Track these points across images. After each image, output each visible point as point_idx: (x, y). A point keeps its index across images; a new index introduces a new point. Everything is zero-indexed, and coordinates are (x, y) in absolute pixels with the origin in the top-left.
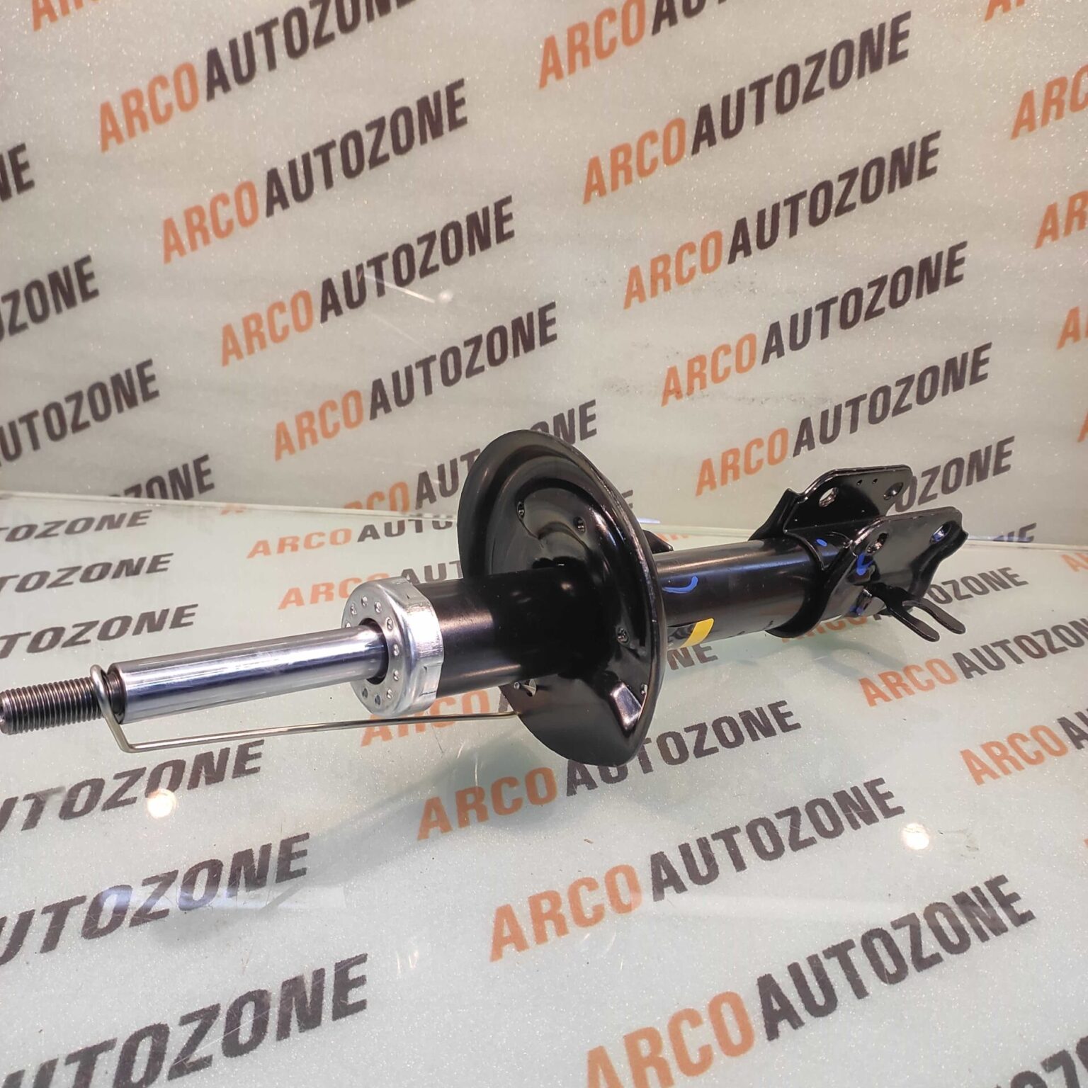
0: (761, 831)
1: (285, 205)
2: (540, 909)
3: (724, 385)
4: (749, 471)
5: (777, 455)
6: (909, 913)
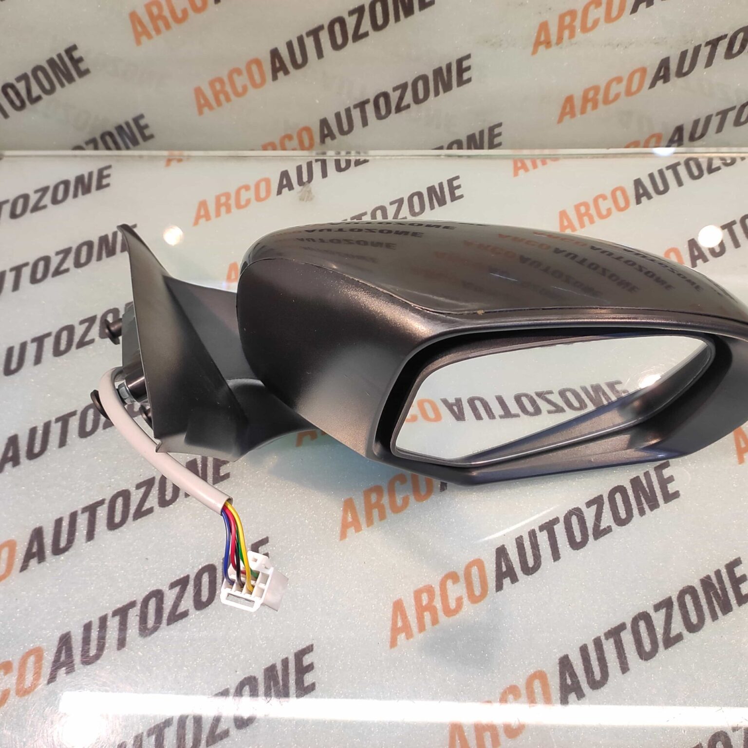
2: (421, 602)
3: (590, 35)
4: (606, 101)
5: (634, 87)
6: (667, 596)
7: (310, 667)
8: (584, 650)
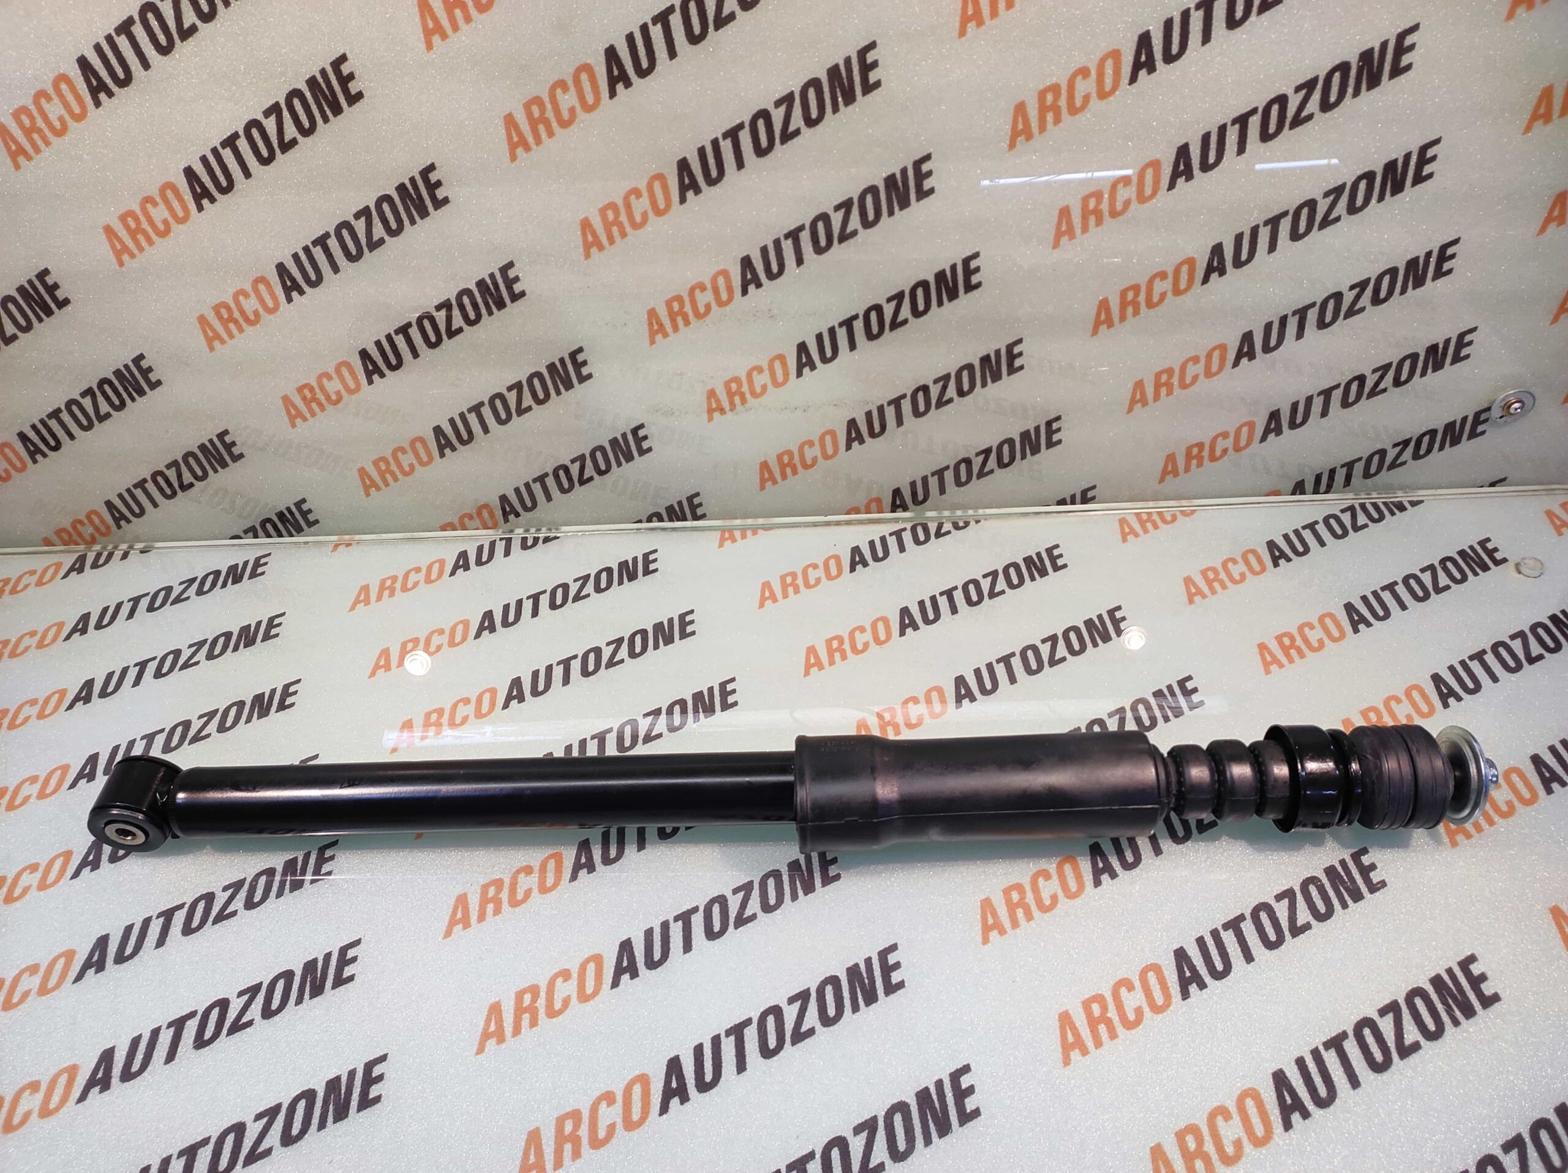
0: (716, 909)
1: (302, 292)
2: (522, 1003)
3: (764, 400)
4: (806, 467)
5: (830, 451)
6: (806, 988)
7: (380, 1078)
8: (699, 1050)
